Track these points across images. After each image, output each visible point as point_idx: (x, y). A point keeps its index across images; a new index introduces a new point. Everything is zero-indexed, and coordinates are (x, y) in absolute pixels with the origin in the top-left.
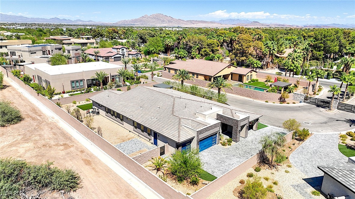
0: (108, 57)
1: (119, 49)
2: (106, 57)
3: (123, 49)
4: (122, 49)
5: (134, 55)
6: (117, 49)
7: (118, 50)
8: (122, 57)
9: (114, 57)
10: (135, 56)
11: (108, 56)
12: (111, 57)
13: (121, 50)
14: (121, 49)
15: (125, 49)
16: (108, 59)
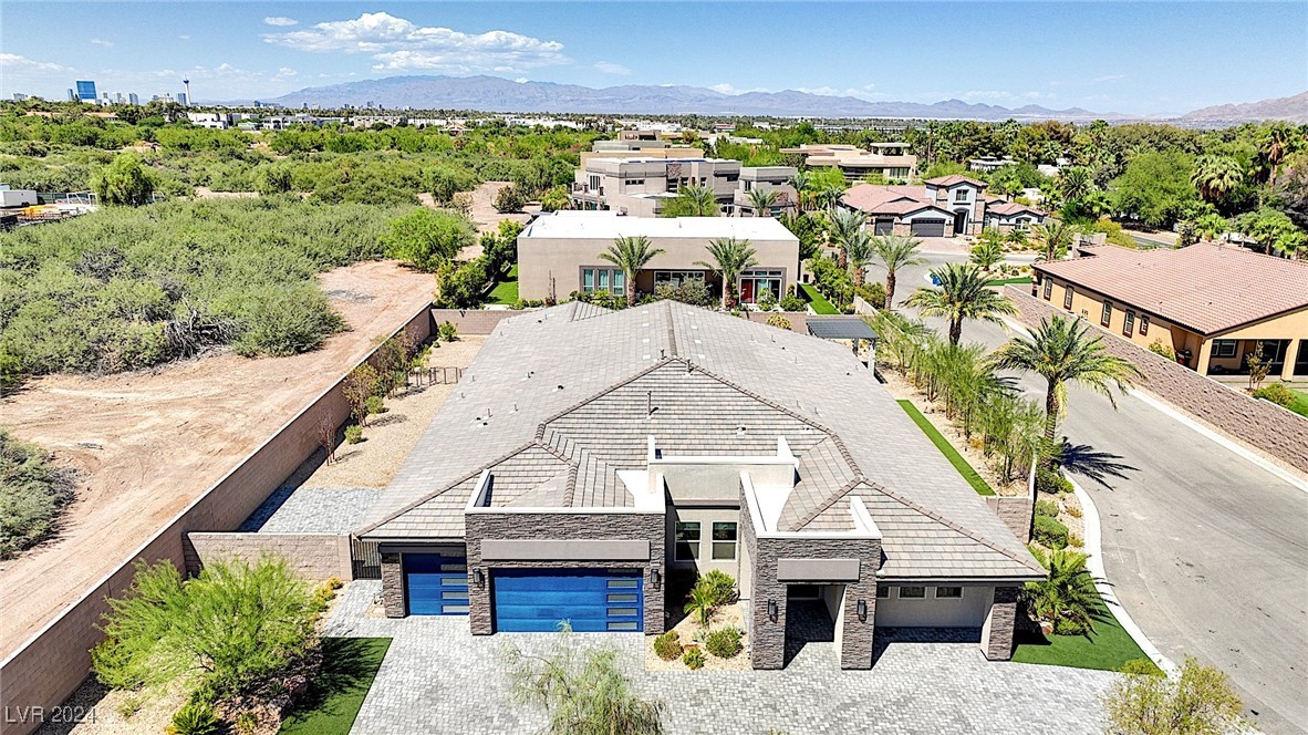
0: (888, 218)
1: (947, 188)
2: (881, 217)
3: (966, 192)
4: (959, 192)
5: (1008, 217)
6: (940, 187)
7: (943, 191)
8: (947, 222)
9: (914, 221)
10: (1013, 221)
11: (886, 214)
12: (901, 216)
13: (953, 192)
14: (955, 190)
15: (973, 191)
16: (889, 224)
